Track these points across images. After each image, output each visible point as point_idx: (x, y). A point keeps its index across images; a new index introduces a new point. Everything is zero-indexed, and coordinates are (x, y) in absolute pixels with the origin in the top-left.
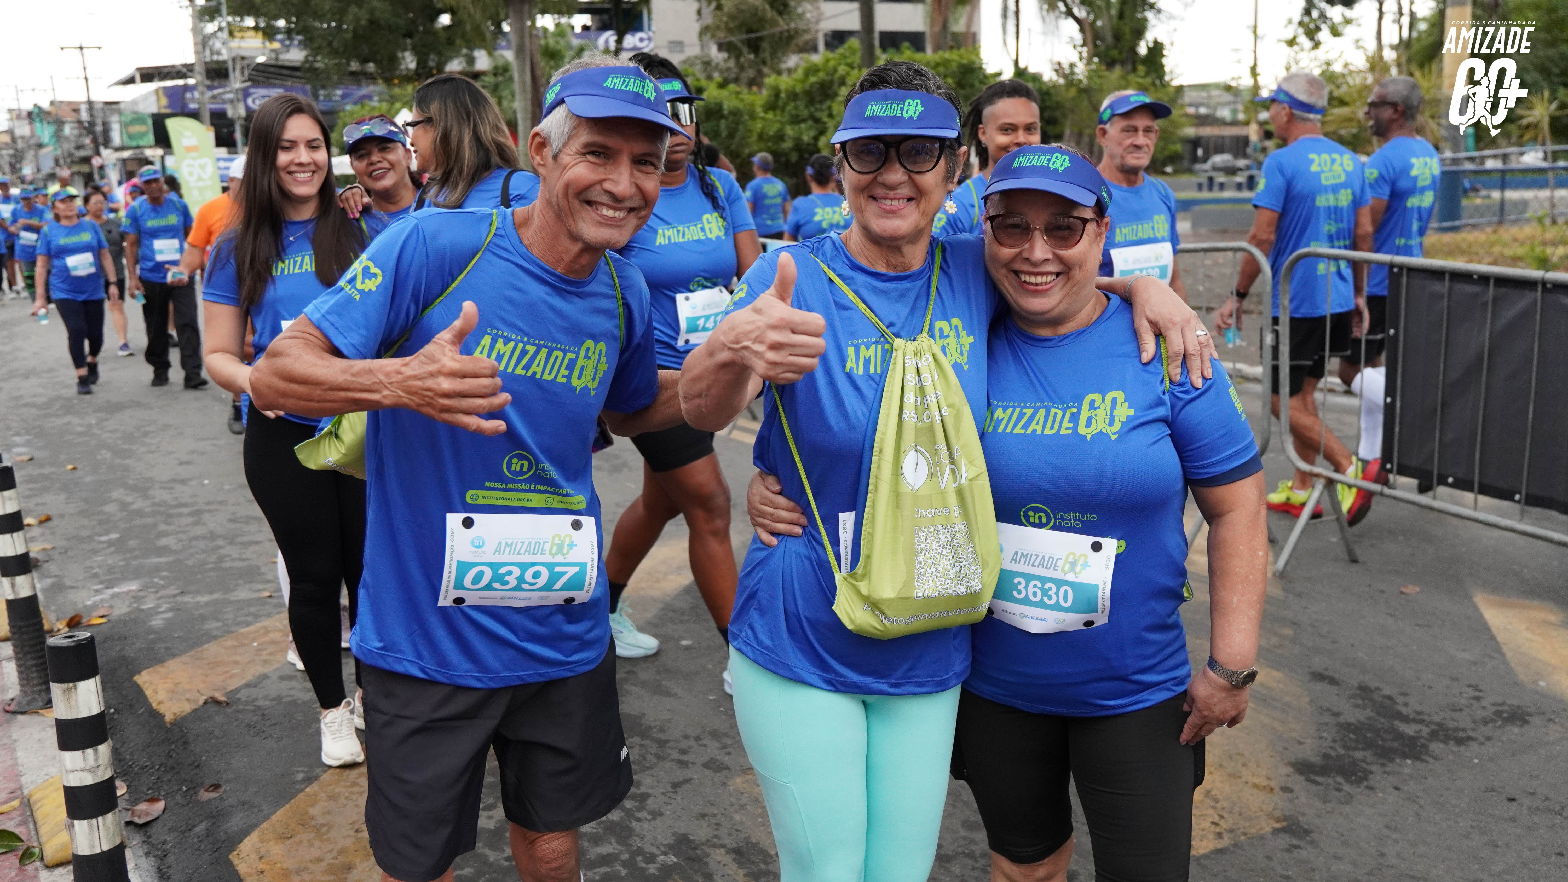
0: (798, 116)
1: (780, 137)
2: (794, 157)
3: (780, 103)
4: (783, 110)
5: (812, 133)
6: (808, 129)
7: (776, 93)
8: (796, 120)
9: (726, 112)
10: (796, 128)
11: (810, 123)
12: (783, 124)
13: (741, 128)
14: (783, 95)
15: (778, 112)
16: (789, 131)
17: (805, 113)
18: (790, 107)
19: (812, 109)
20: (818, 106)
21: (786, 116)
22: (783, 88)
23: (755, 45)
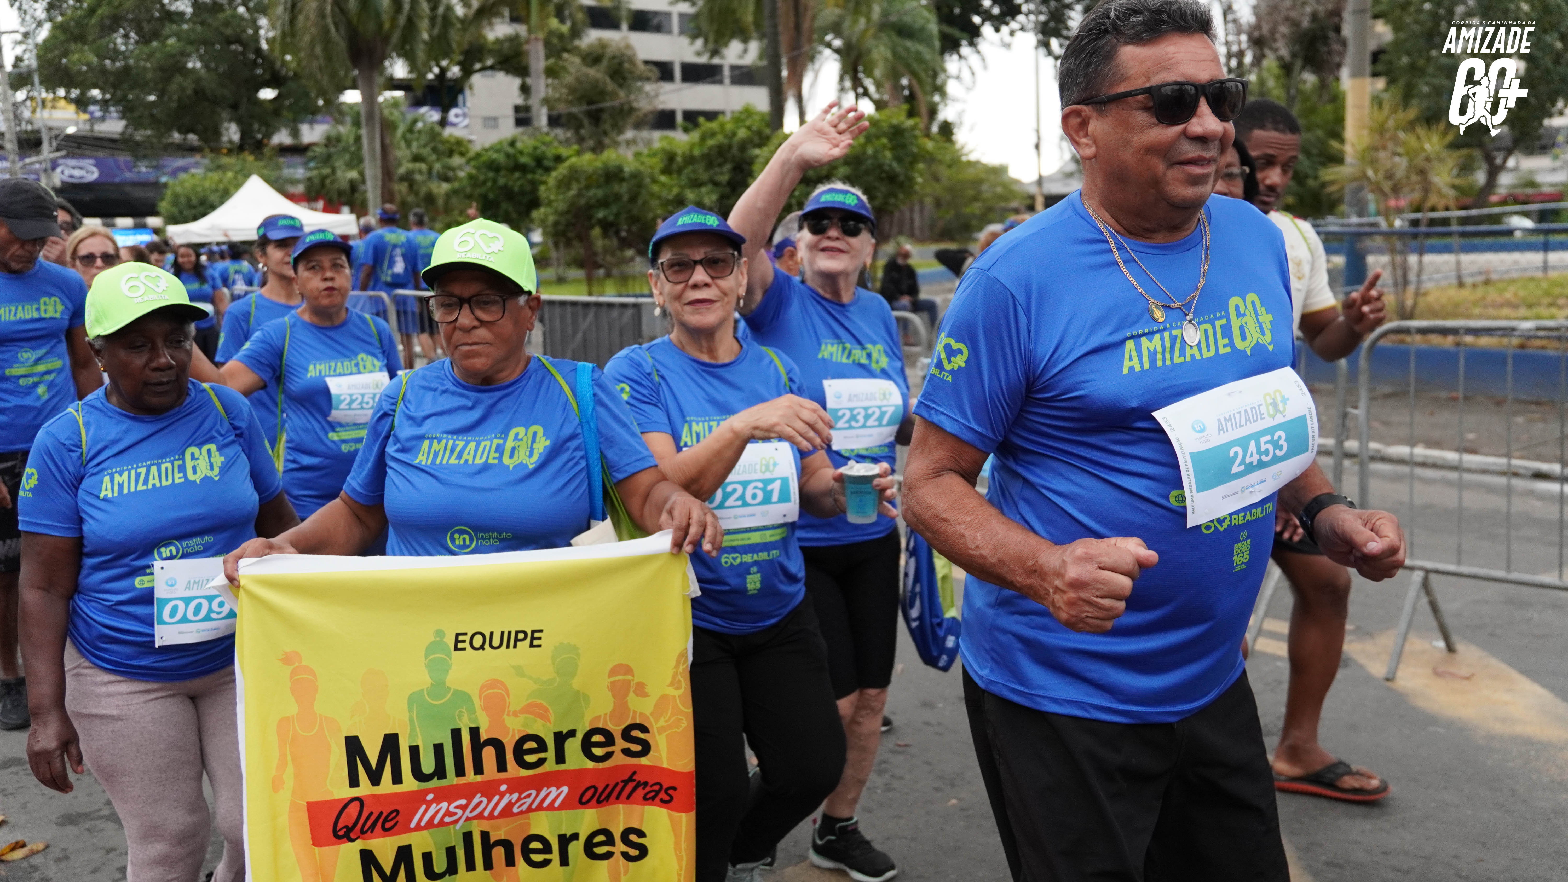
0: (696, 180)
3: (675, 166)
4: (680, 172)
5: (714, 197)
6: (708, 193)
7: (670, 157)
8: (696, 184)
9: (626, 175)
10: (697, 191)
11: (709, 187)
12: (683, 187)
13: (644, 192)
14: (679, 159)
15: (675, 176)
16: (690, 195)
17: (705, 177)
18: (687, 171)
19: (711, 172)
20: (717, 169)
21: (684, 180)
22: (679, 151)
23: (595, 117)
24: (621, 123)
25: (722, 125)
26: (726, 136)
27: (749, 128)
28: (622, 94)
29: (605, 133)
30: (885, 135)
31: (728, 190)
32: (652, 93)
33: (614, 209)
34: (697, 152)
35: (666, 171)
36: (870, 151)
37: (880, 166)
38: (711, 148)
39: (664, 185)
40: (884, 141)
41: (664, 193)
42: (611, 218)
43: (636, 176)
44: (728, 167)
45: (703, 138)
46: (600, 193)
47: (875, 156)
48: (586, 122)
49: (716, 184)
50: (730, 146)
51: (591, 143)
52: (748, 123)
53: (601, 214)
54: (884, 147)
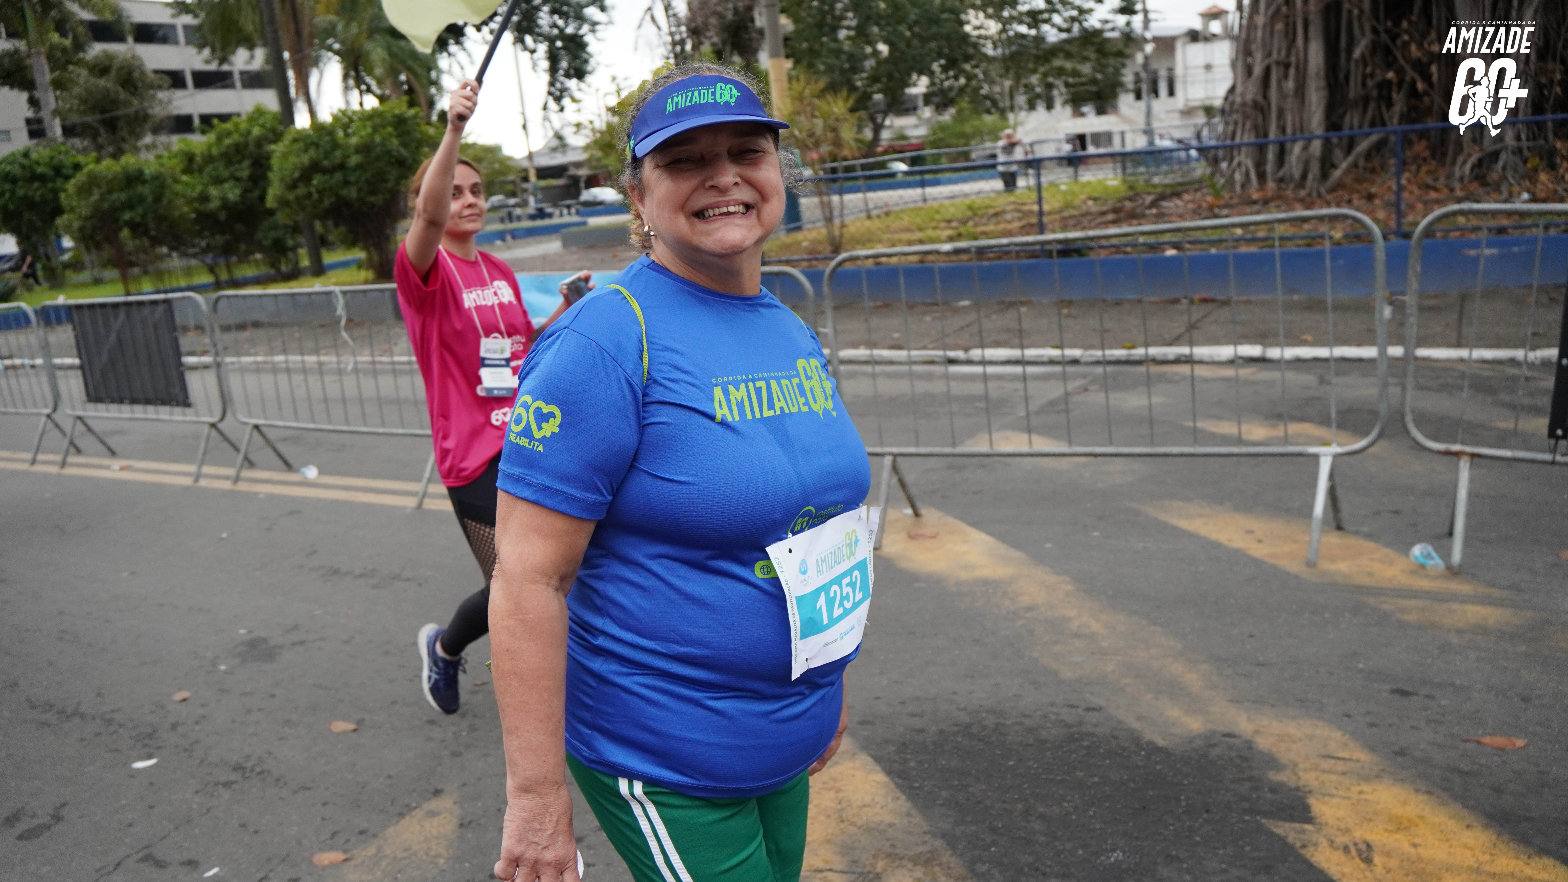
0: (218, 177)
1: (204, 198)
2: (223, 216)
3: (195, 166)
4: (201, 171)
5: (238, 192)
7: (190, 158)
8: (218, 181)
12: (206, 186)
13: (167, 192)
14: (198, 159)
15: (196, 175)
16: (214, 192)
17: (226, 173)
18: (208, 169)
19: (232, 169)
20: (237, 166)
21: (206, 178)
22: (198, 151)
23: (111, 125)
24: (138, 130)
25: (237, 125)
26: (241, 135)
27: (263, 126)
28: (135, 102)
29: (123, 140)
30: (390, 124)
31: (250, 184)
32: (166, 100)
33: (140, 210)
34: (215, 151)
35: (187, 171)
36: (378, 139)
37: (389, 152)
38: (228, 147)
39: (187, 184)
40: (390, 129)
41: (189, 192)
42: (138, 219)
43: (157, 178)
44: (247, 163)
45: (220, 139)
46: (123, 196)
47: (383, 144)
48: (102, 130)
49: (238, 179)
50: (246, 145)
51: (111, 149)
52: (261, 121)
53: (127, 216)
54: (390, 135)
